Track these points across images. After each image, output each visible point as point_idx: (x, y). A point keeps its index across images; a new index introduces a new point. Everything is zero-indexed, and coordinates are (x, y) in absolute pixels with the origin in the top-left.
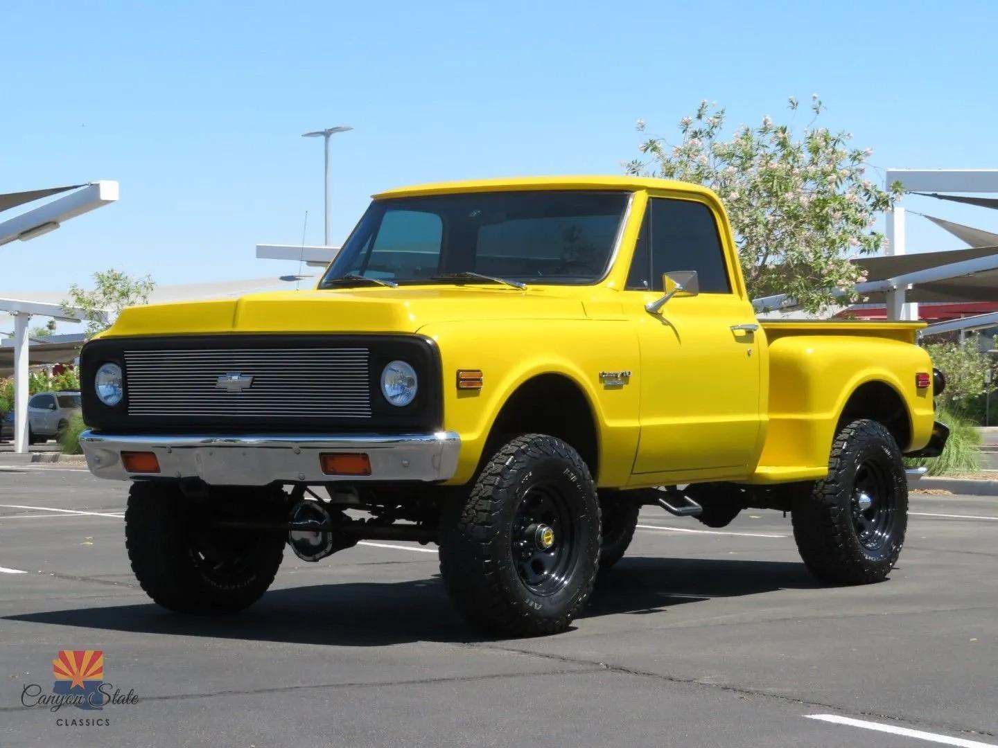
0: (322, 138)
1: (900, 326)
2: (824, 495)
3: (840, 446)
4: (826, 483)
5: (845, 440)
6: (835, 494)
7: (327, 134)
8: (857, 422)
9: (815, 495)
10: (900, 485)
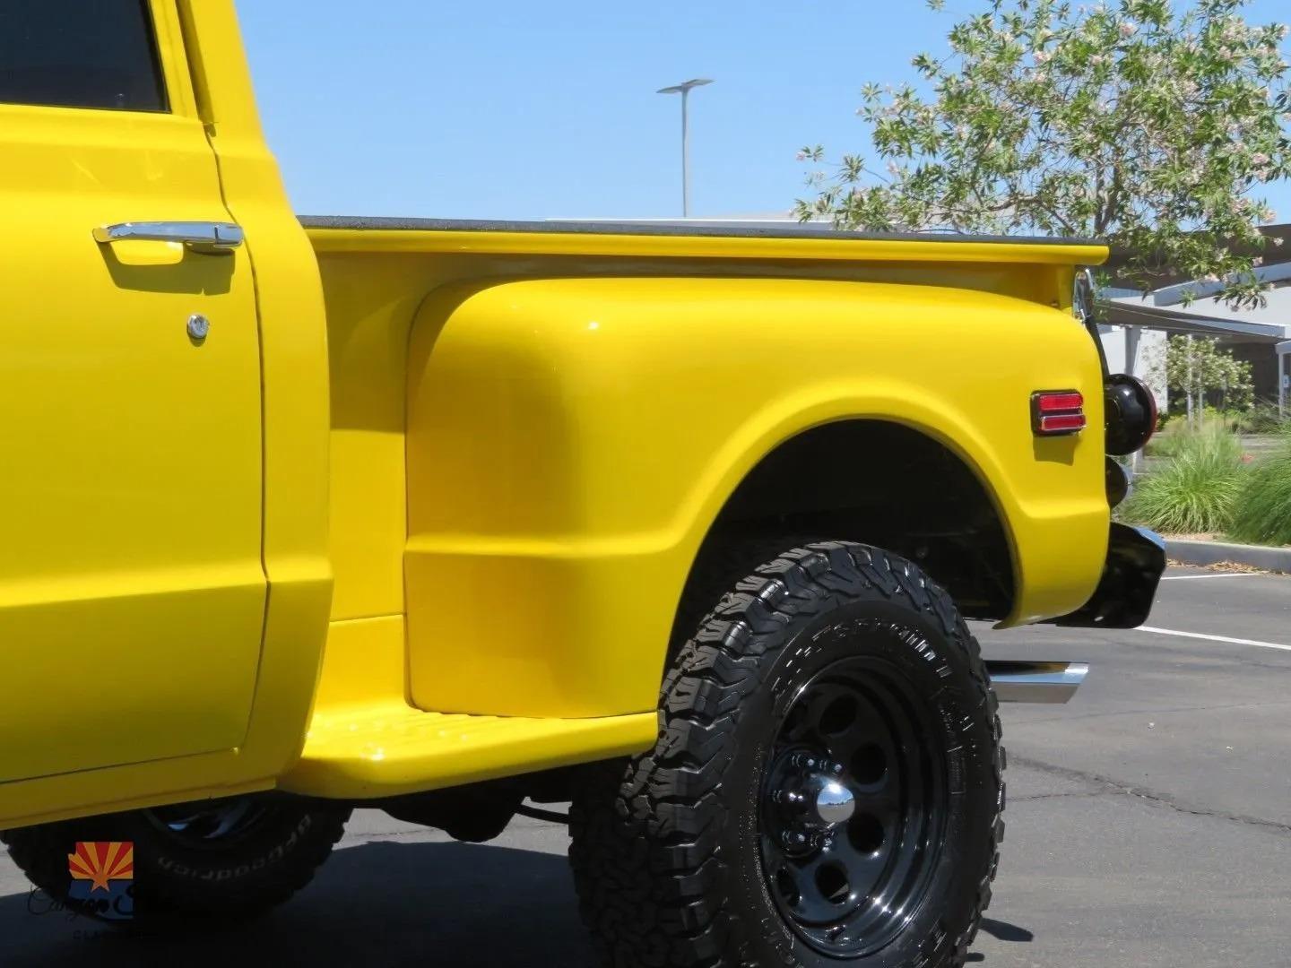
0: (680, 94)
1: (995, 253)
2: (654, 802)
3: (717, 637)
4: (662, 762)
5: (734, 618)
6: (689, 800)
7: (684, 89)
8: (798, 553)
9: (629, 801)
10: (963, 738)
